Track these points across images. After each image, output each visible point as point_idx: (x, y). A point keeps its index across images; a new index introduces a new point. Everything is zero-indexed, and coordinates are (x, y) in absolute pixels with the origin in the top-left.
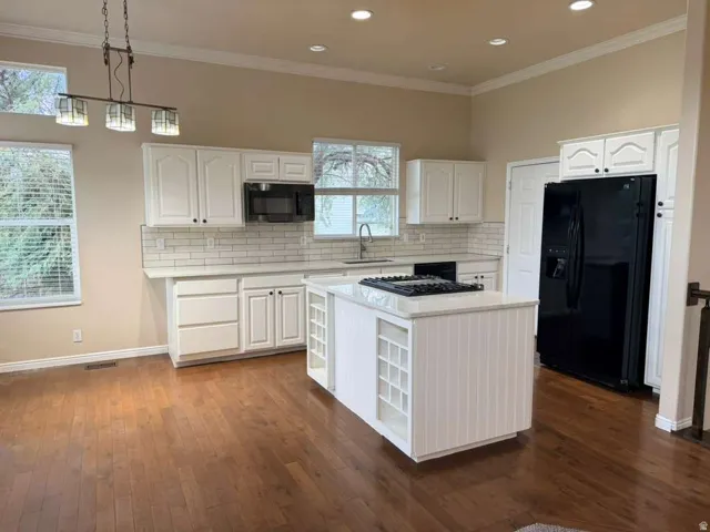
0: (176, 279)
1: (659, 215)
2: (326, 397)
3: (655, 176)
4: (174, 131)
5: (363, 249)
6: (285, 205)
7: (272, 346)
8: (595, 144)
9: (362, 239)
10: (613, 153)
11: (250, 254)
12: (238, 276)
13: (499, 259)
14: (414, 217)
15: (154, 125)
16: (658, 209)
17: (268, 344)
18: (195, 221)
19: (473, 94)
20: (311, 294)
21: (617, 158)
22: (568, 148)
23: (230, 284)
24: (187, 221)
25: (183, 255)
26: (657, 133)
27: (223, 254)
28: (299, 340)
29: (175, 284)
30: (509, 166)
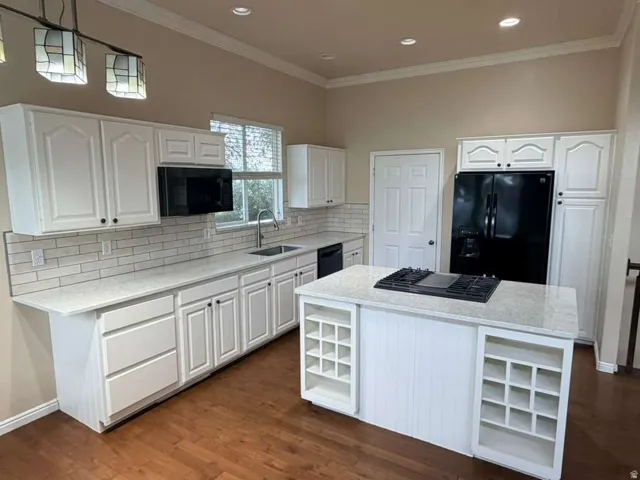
0: (99, 311)
1: (560, 203)
3: (553, 172)
7: (212, 367)
9: (260, 226)
10: (513, 152)
11: (153, 256)
12: (173, 291)
13: (365, 236)
14: (301, 200)
15: (111, 76)
16: (556, 198)
18: (103, 221)
19: (328, 87)
21: (519, 155)
22: (468, 144)
23: (166, 303)
24: (92, 223)
25: (69, 269)
26: (557, 138)
27: (122, 261)
28: (235, 353)
29: (98, 317)
30: (372, 155)
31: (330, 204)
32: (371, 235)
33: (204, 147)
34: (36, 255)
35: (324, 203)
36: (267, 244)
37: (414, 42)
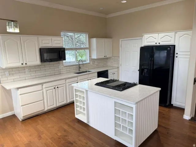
0: (18, 88)
1: (177, 57)
2: (86, 126)
3: (175, 45)
4: (17, 31)
5: (80, 68)
6: (55, 56)
7: (56, 106)
8: (155, 35)
9: (79, 65)
10: (161, 38)
11: (42, 73)
12: (42, 84)
13: (118, 68)
14: (94, 56)
15: (8, 27)
16: (176, 55)
17: (54, 106)
18: (22, 64)
19: (107, 17)
20: (75, 89)
22: (146, 36)
23: (39, 87)
24: (19, 64)
26: (176, 33)
27: (32, 75)
28: (65, 102)
29: (18, 90)
30: (120, 40)
31: (105, 57)
32: (120, 67)
33: (55, 41)
34: (7, 73)
35: (103, 57)
36: (82, 70)
37: (126, 1)
